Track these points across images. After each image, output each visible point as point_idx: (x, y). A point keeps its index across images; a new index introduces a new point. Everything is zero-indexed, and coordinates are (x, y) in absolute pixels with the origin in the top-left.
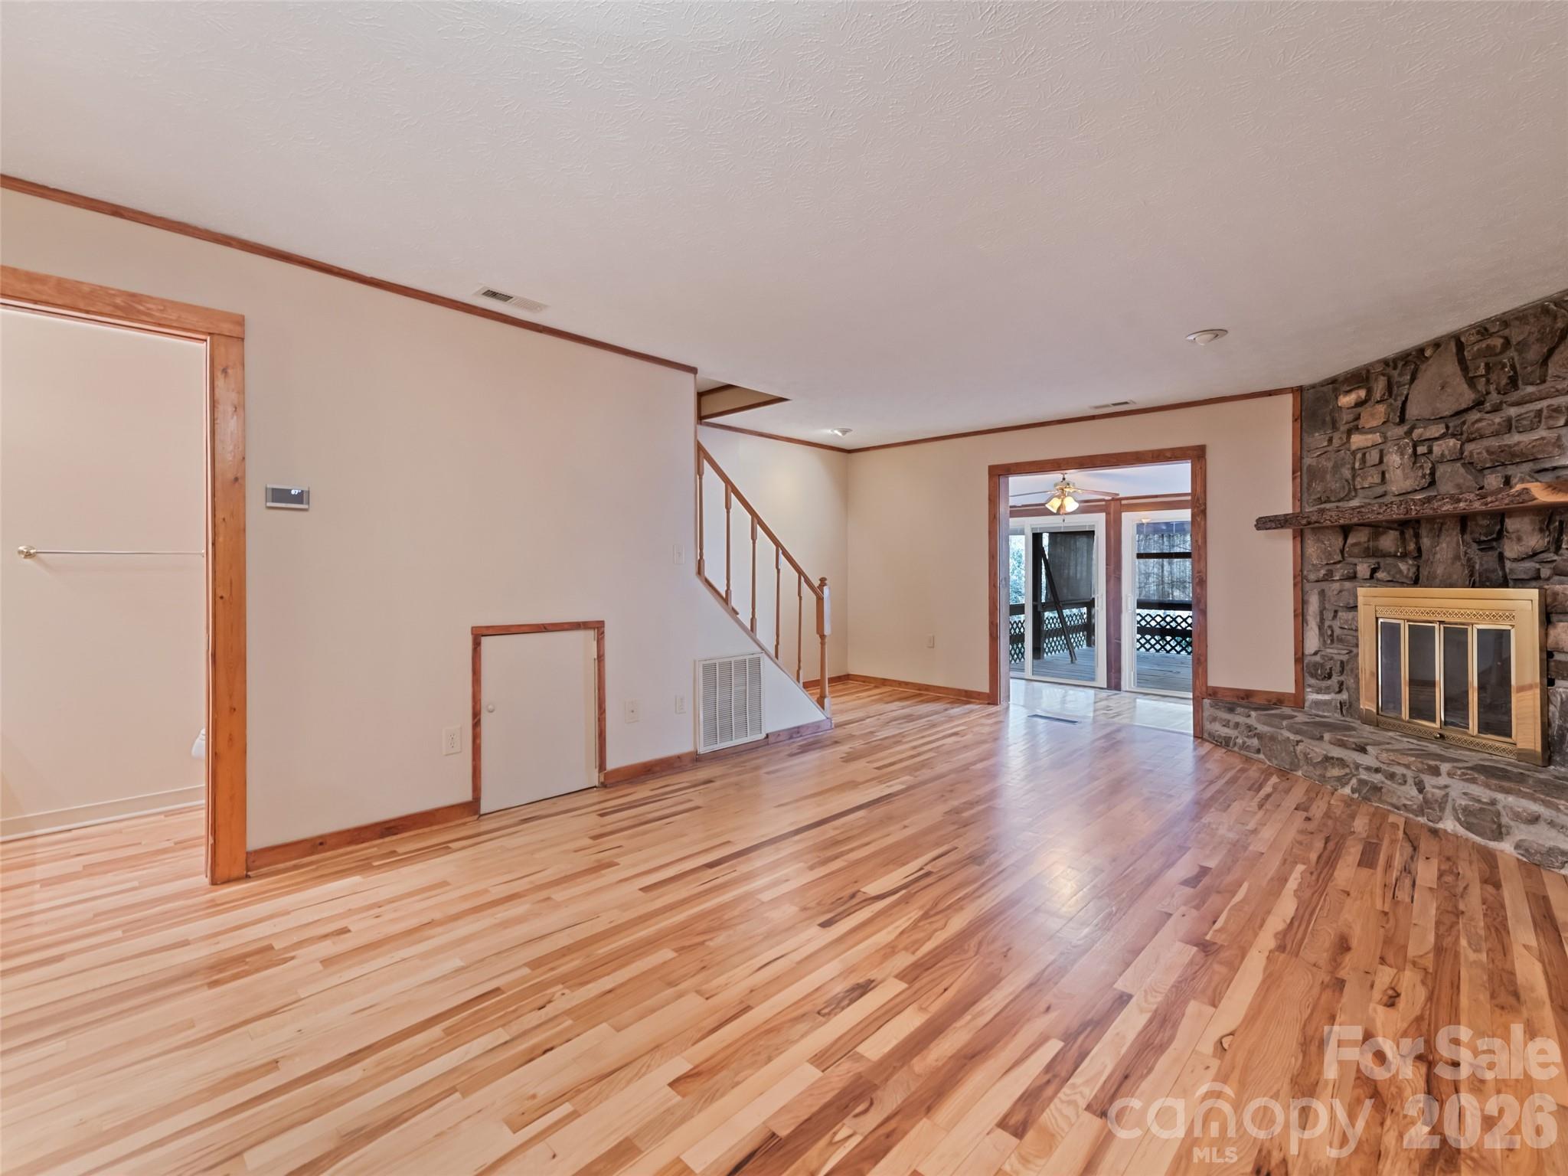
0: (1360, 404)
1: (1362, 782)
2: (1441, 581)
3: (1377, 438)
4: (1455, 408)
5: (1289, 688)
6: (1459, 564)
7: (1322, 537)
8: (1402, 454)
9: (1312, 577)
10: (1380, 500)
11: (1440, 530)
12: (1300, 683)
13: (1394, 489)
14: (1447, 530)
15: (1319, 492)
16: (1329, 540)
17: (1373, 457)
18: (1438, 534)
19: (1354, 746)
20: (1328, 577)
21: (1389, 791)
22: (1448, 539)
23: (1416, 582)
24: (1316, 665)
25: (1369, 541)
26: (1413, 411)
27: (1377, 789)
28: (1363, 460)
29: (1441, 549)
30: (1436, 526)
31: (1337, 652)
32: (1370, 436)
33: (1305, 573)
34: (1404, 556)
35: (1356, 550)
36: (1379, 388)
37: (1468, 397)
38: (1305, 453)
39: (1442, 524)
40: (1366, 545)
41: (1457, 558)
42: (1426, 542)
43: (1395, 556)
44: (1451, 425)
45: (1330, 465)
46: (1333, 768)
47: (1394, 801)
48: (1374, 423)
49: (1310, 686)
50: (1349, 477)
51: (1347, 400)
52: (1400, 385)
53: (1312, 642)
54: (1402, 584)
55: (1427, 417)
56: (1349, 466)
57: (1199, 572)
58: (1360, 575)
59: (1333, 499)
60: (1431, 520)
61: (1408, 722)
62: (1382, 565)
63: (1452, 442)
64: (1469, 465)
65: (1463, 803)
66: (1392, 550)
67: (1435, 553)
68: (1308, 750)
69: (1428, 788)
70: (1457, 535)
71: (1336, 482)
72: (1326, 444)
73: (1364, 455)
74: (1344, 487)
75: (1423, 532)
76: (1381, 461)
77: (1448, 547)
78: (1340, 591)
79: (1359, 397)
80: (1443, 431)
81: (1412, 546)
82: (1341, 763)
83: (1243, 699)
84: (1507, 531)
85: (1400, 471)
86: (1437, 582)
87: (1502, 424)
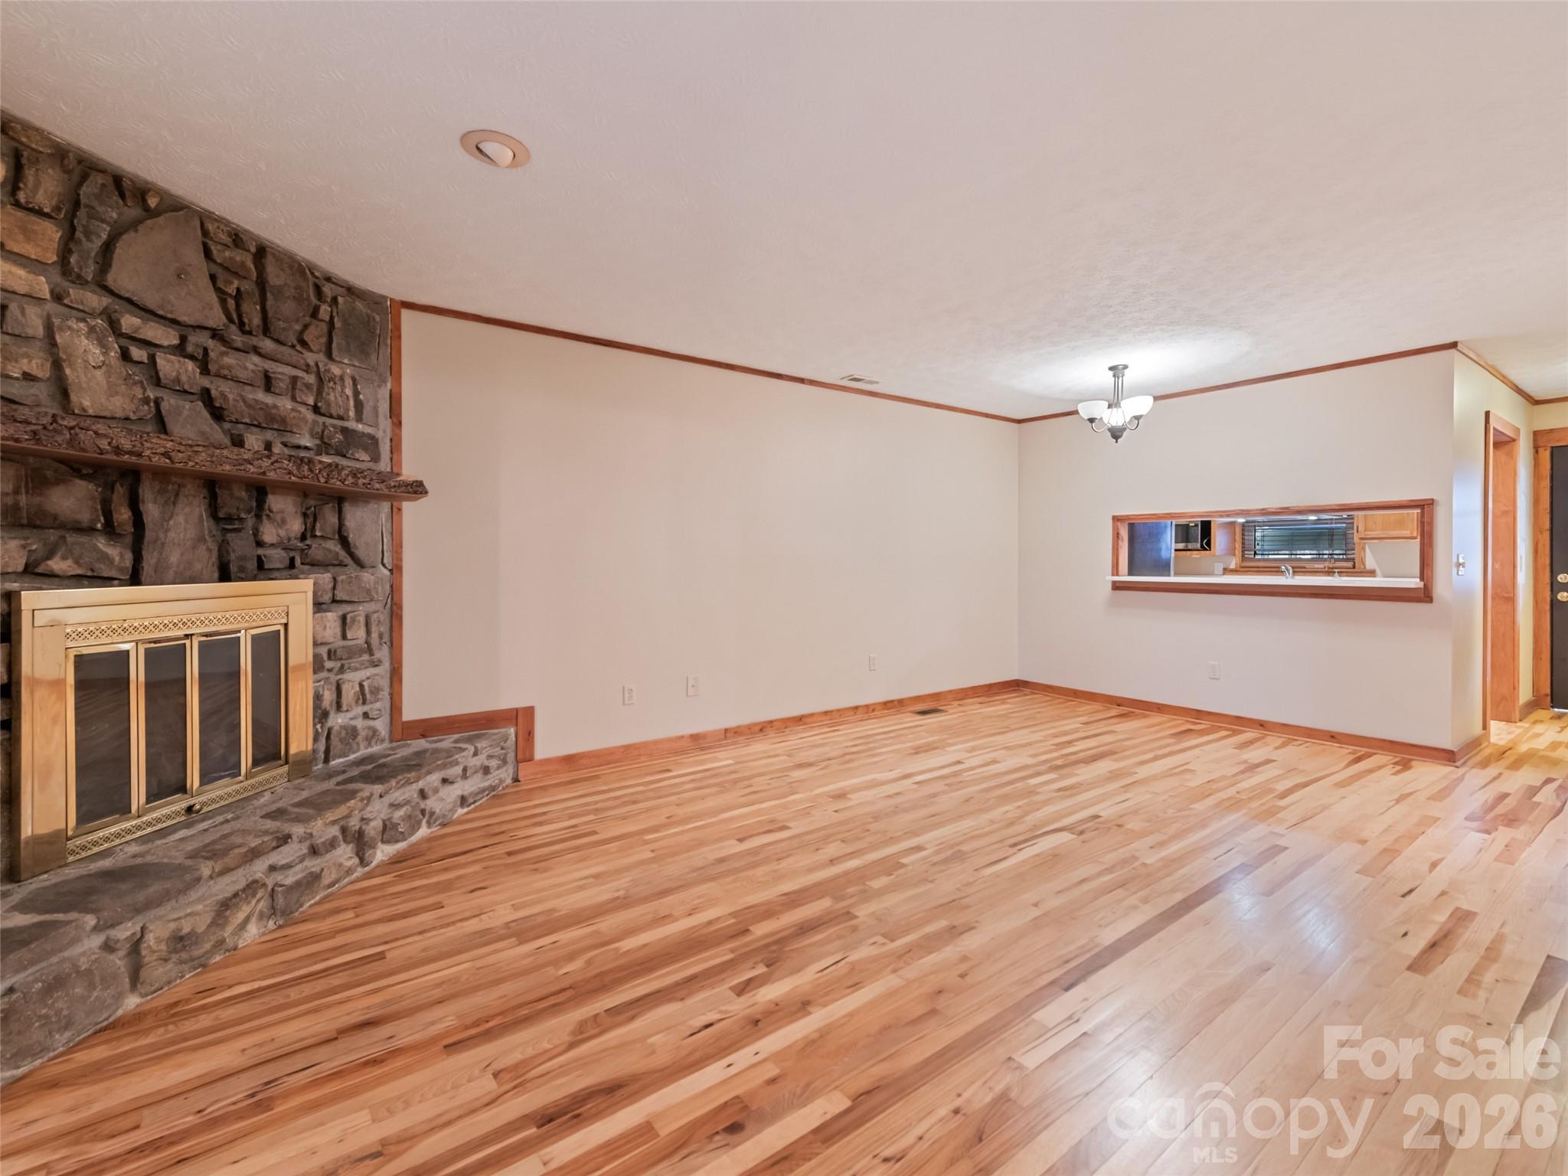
1: (289, 891)
2: (176, 573)
3: (43, 286)
4: (196, 318)
6: (202, 547)
8: (104, 346)
11: (177, 495)
13: (84, 402)
14: (186, 497)
17: (35, 320)
18: (172, 500)
21: (329, 867)
22: (187, 510)
23: (135, 579)
26: (121, 280)
27: (315, 880)
29: (177, 525)
30: (170, 487)
32: (21, 272)
34: (112, 529)
36: (50, 191)
37: (218, 314)
39: (179, 484)
41: (200, 539)
42: (151, 510)
43: (91, 531)
44: (188, 339)
46: (239, 910)
47: (333, 876)
52: (94, 216)
55: (148, 305)
60: (160, 473)
62: (61, 545)
63: (191, 366)
64: (217, 411)
65: (401, 813)
66: (85, 516)
67: (168, 530)
70: (199, 506)
75: (147, 491)
76: (51, 334)
77: (186, 521)
80: (176, 342)
81: (125, 515)
82: (253, 887)
84: (271, 511)
85: (99, 373)
86: (171, 574)
87: (253, 371)
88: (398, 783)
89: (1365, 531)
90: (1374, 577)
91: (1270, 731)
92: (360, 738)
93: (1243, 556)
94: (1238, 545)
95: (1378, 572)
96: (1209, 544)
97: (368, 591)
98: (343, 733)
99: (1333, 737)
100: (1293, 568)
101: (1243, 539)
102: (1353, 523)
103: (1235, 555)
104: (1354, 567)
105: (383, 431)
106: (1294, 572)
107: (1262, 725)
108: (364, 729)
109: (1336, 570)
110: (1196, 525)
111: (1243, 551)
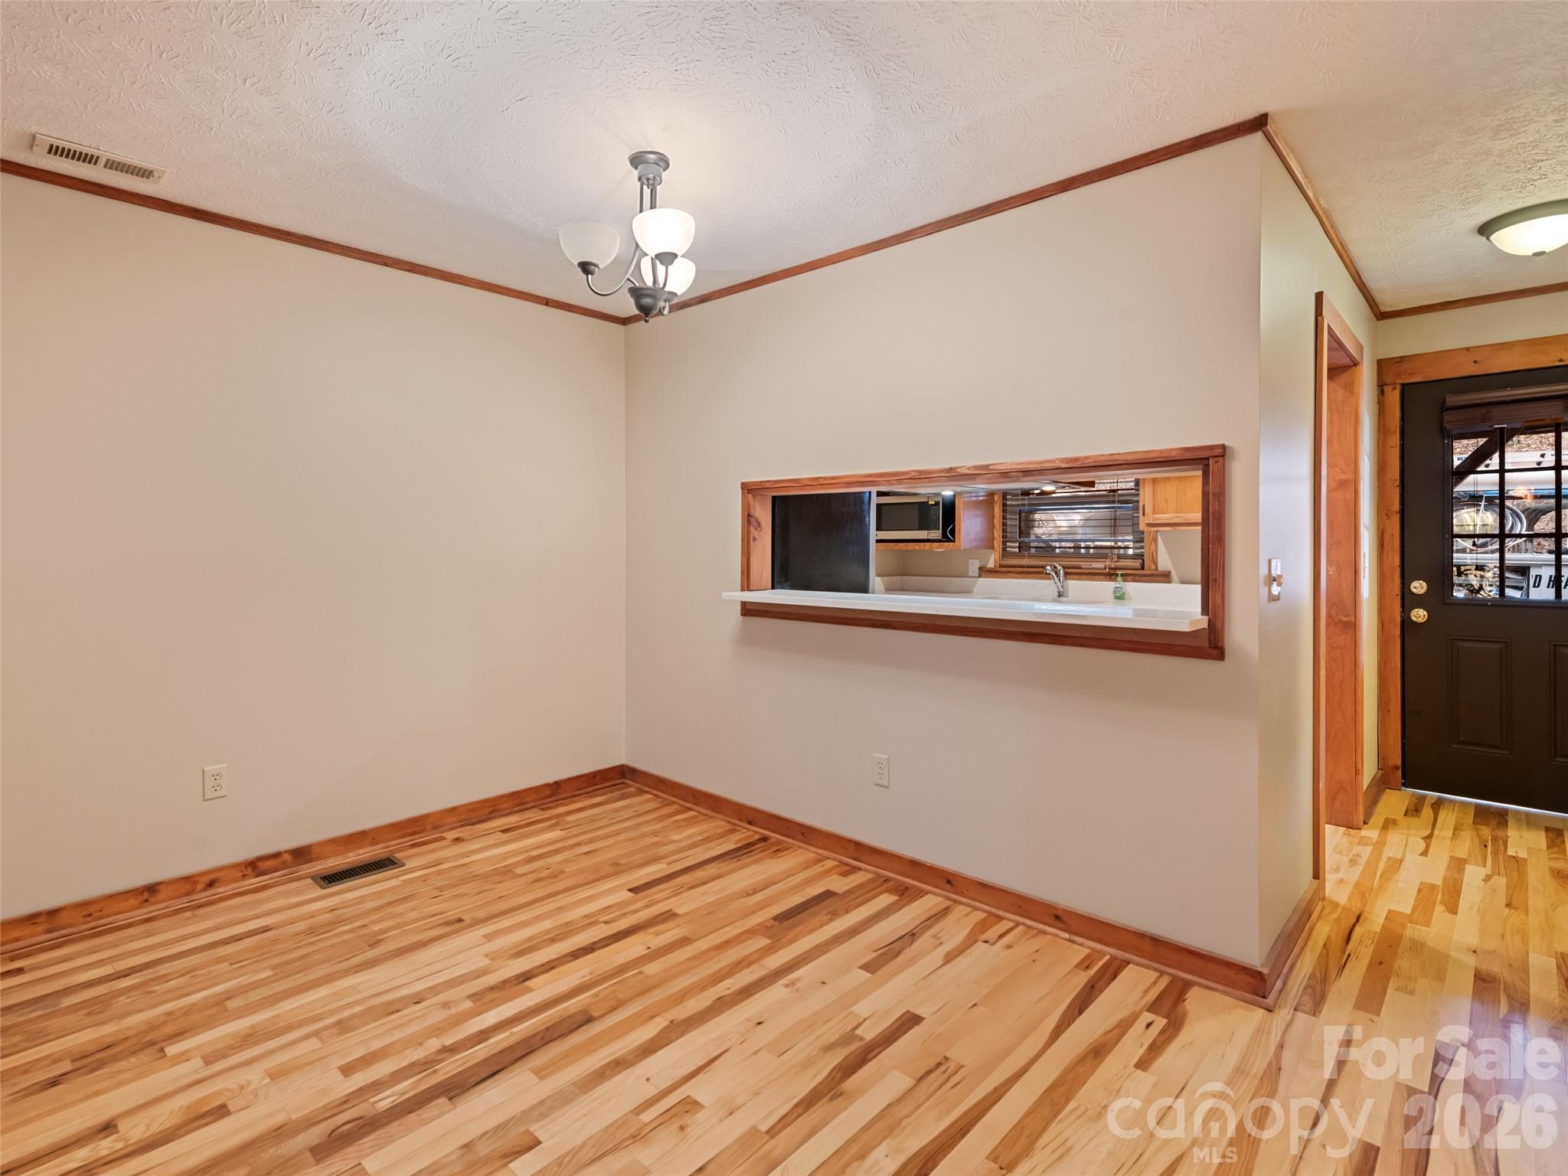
89: (1154, 513)
90: (1170, 582)
91: (962, 894)
93: (1004, 549)
94: (998, 533)
95: (1174, 574)
96: (953, 532)
99: (1059, 918)
100: (1064, 568)
101: (1004, 524)
102: (1138, 502)
103: (993, 548)
104: (1143, 568)
106: (1066, 574)
107: (949, 882)
109: (1119, 572)
110: (937, 504)
111: (1004, 543)
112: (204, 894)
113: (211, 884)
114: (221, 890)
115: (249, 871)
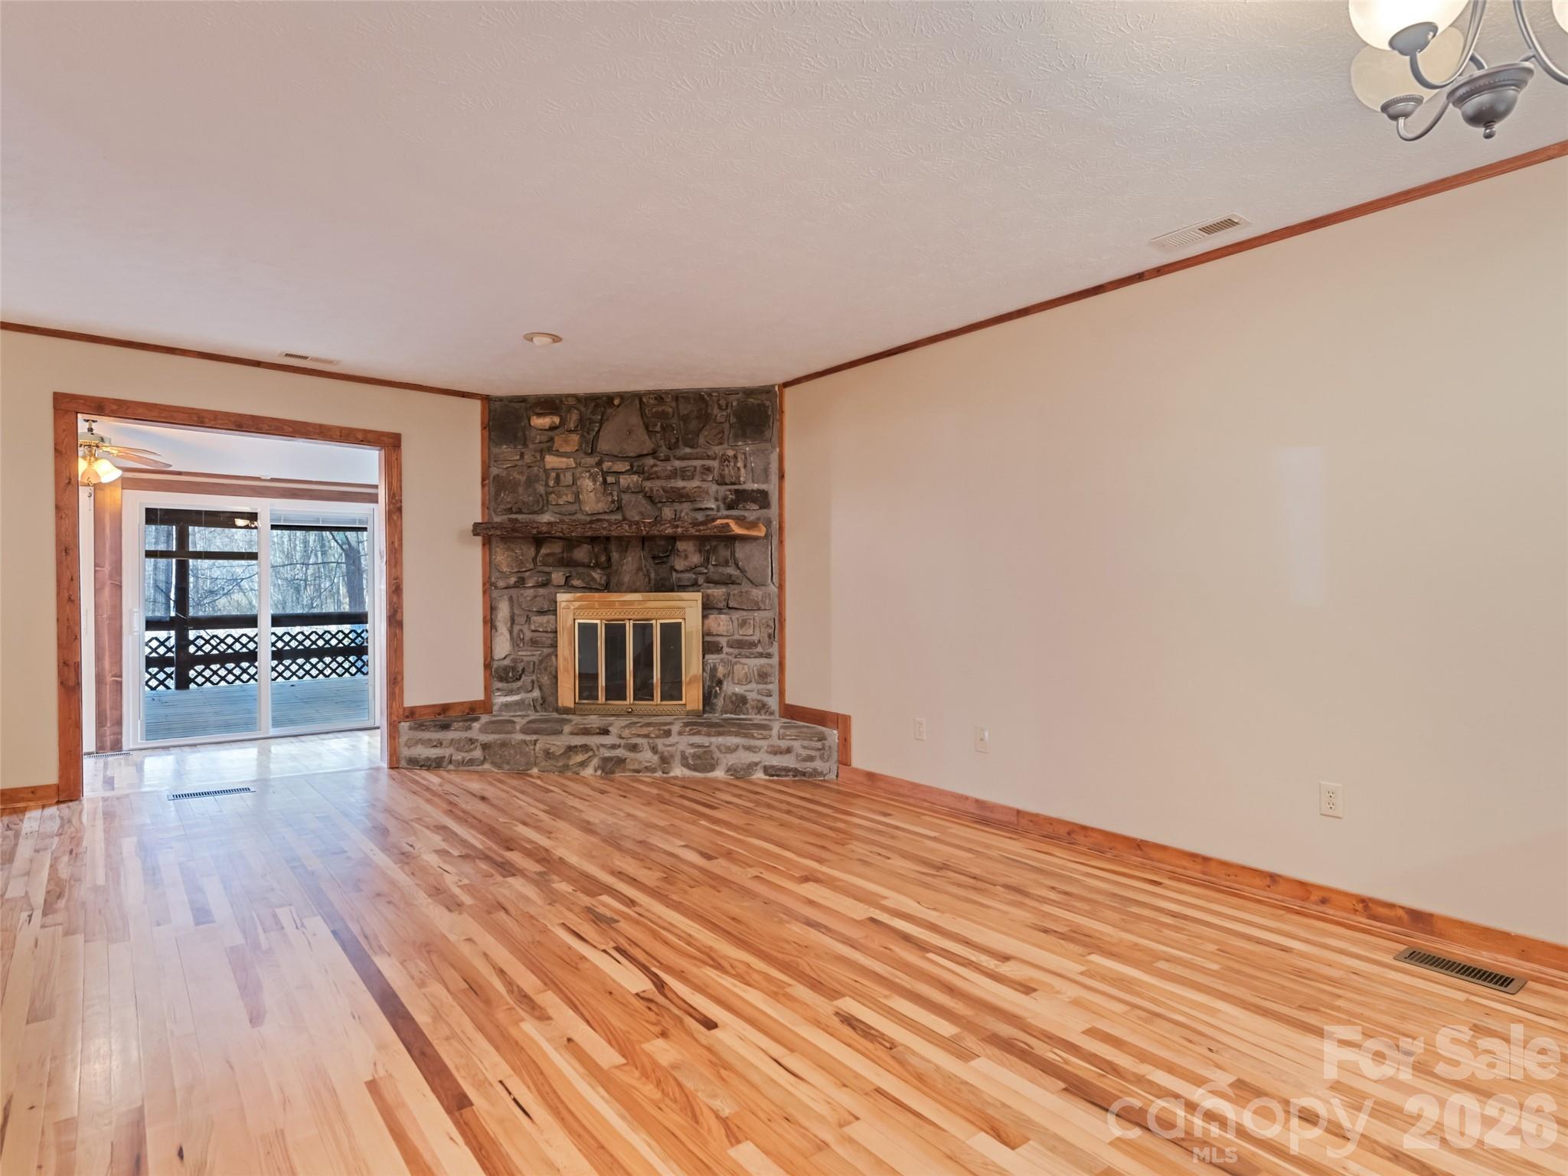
0: (553, 428)
1: (606, 760)
2: (627, 587)
3: (571, 462)
4: (638, 451)
5: (479, 695)
6: (641, 574)
7: (512, 546)
8: (595, 481)
9: (501, 584)
10: (571, 517)
11: (627, 547)
12: (488, 689)
13: (587, 509)
14: (632, 548)
15: (509, 503)
16: (521, 549)
17: (568, 478)
18: (624, 550)
19: (598, 731)
20: (521, 583)
21: (632, 760)
22: (632, 555)
23: (607, 588)
24: (506, 669)
25: (563, 552)
26: (604, 446)
27: (621, 762)
28: (558, 479)
29: (627, 562)
30: (624, 545)
31: (529, 655)
32: (564, 460)
33: (493, 579)
34: (597, 565)
35: (551, 560)
36: (573, 419)
37: (649, 446)
38: (492, 463)
39: (629, 542)
40: (560, 555)
41: (640, 569)
42: (615, 556)
43: (589, 566)
44: (635, 464)
45: (523, 479)
46: (577, 755)
47: (636, 766)
48: (568, 449)
49: (498, 689)
50: (543, 492)
51: (540, 422)
52: (592, 421)
53: (503, 647)
54: (597, 590)
55: (616, 454)
56: (543, 483)
57: (395, 579)
58: (555, 582)
59: (524, 510)
60: (620, 539)
61: (605, 704)
62: (574, 574)
63: (635, 478)
64: (650, 499)
65: (692, 751)
66: (586, 561)
67: (622, 565)
68: (548, 746)
69: (660, 748)
70: (639, 552)
71: (529, 496)
72: (518, 457)
73: (558, 477)
74: (538, 502)
75: (613, 547)
76: (574, 483)
77: (632, 560)
78: (535, 597)
79: (553, 422)
80: (628, 468)
81: (603, 559)
82: (585, 748)
83: (439, 714)
84: (678, 551)
85: (592, 494)
86: (624, 588)
87: (671, 471)
88: (691, 730)
92: (748, 706)
97: (756, 603)
98: (734, 698)
105: (772, 488)
108: (753, 701)
112: (1315, 907)
113: (1324, 901)
114: (1329, 911)
115: (1360, 907)
